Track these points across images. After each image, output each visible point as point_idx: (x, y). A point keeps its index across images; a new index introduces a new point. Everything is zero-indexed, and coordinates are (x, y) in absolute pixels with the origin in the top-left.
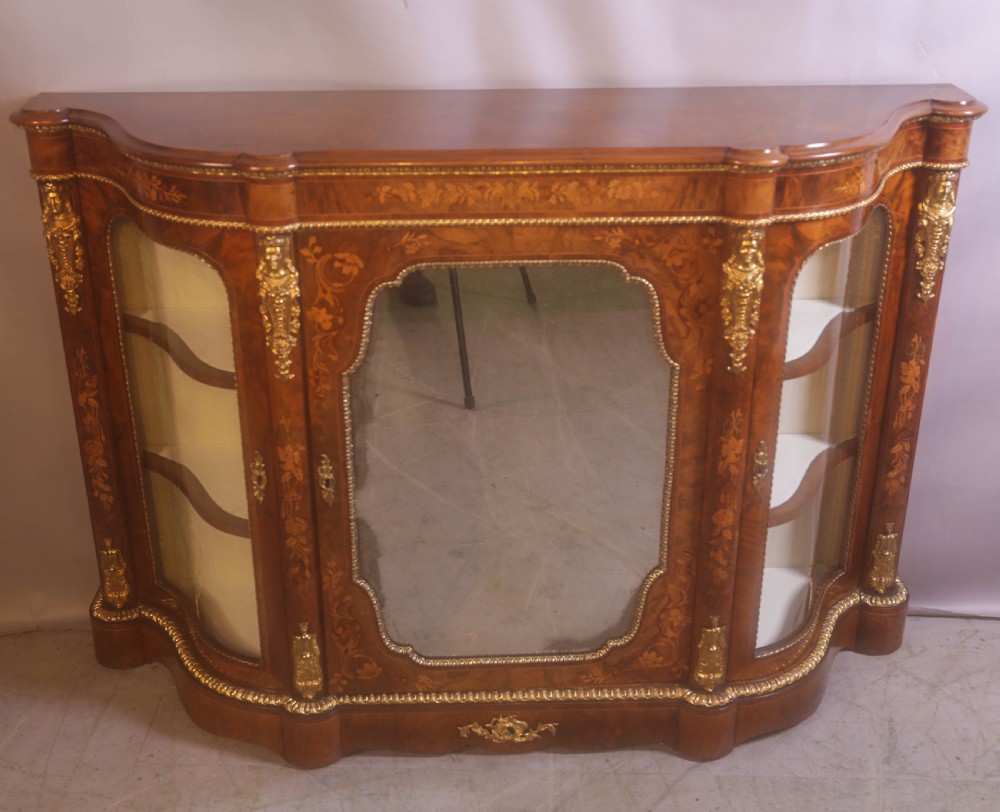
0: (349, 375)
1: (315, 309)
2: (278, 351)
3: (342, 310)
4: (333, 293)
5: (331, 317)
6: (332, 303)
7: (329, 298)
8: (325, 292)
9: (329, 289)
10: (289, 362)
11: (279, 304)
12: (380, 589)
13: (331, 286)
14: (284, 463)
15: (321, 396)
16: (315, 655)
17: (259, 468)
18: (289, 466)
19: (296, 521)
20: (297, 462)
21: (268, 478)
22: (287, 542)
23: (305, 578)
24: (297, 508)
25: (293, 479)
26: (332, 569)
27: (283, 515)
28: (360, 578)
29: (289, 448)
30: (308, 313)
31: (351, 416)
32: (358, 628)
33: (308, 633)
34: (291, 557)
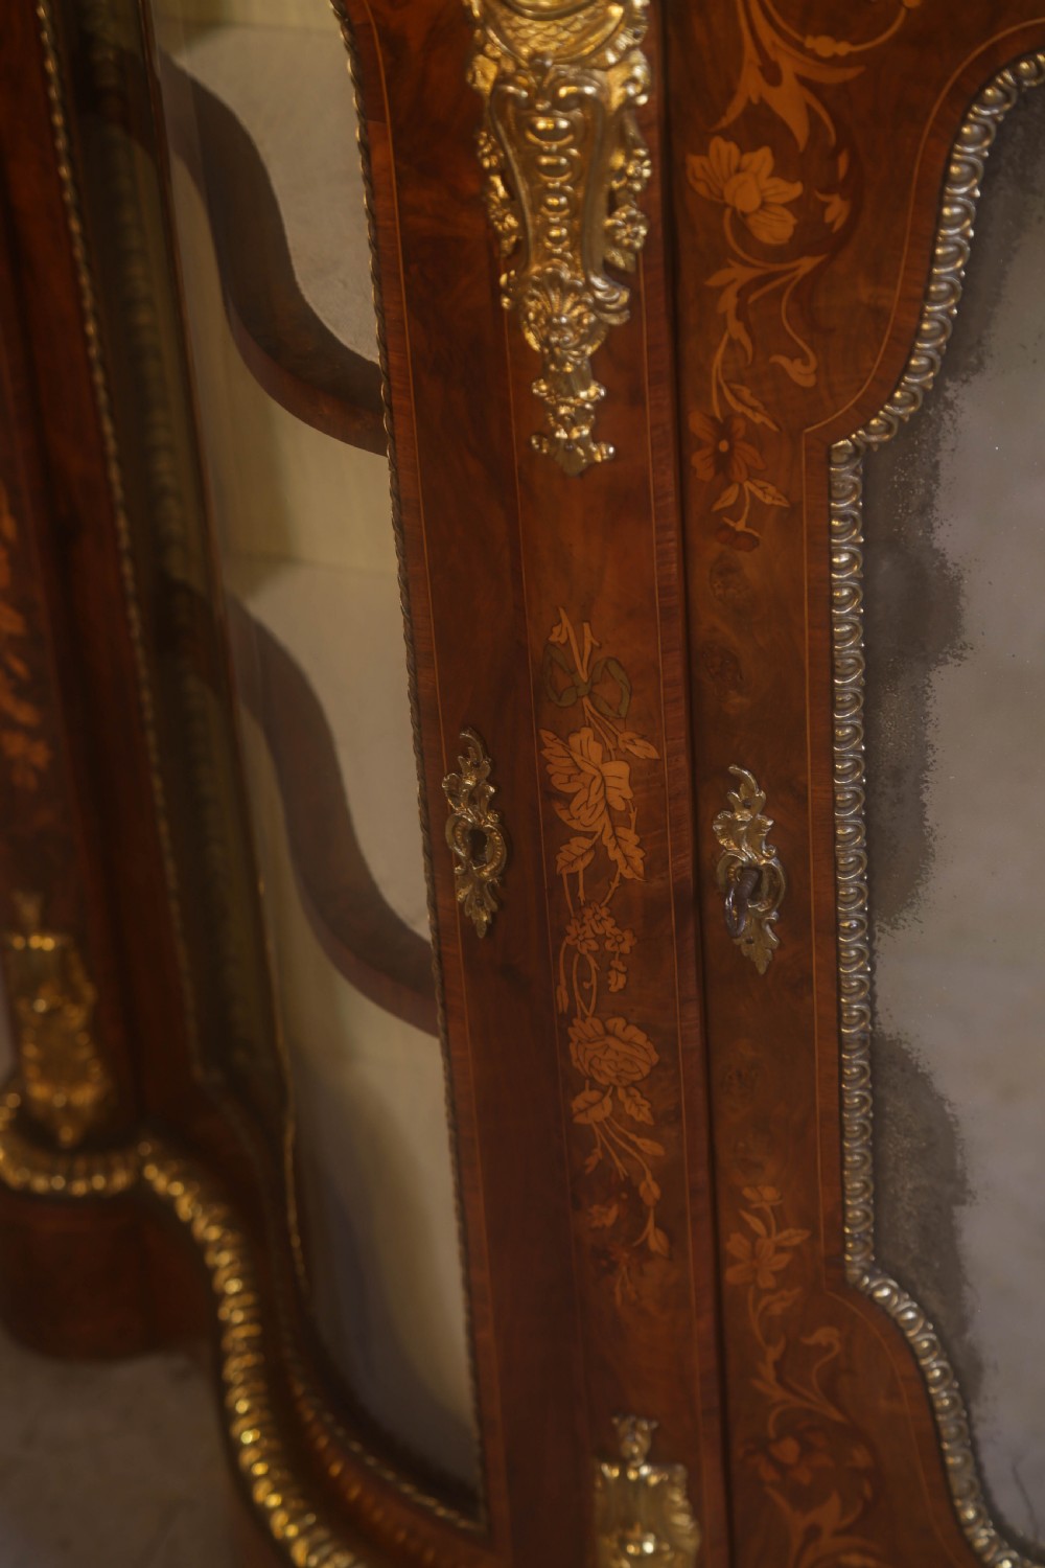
0: (860, 452)
1: (724, 150)
2: (545, 342)
3: (843, 162)
4: (803, 81)
5: (797, 190)
6: (800, 130)
7: (789, 105)
8: (772, 75)
9: (788, 66)
10: (592, 392)
11: (554, 134)
12: (963, 1324)
13: (800, 47)
14: (567, 799)
15: (740, 526)
16: (675, 1548)
17: (473, 798)
18: (585, 815)
19: (608, 1032)
20: (619, 805)
21: (509, 841)
22: (578, 1103)
23: (643, 1252)
24: (617, 982)
25: (602, 867)
26: (759, 1213)
27: (563, 1000)
28: (882, 1266)
29: (586, 743)
30: (695, 162)
31: (868, 626)
32: (861, 1457)
33: (649, 1459)
34: (592, 1161)
